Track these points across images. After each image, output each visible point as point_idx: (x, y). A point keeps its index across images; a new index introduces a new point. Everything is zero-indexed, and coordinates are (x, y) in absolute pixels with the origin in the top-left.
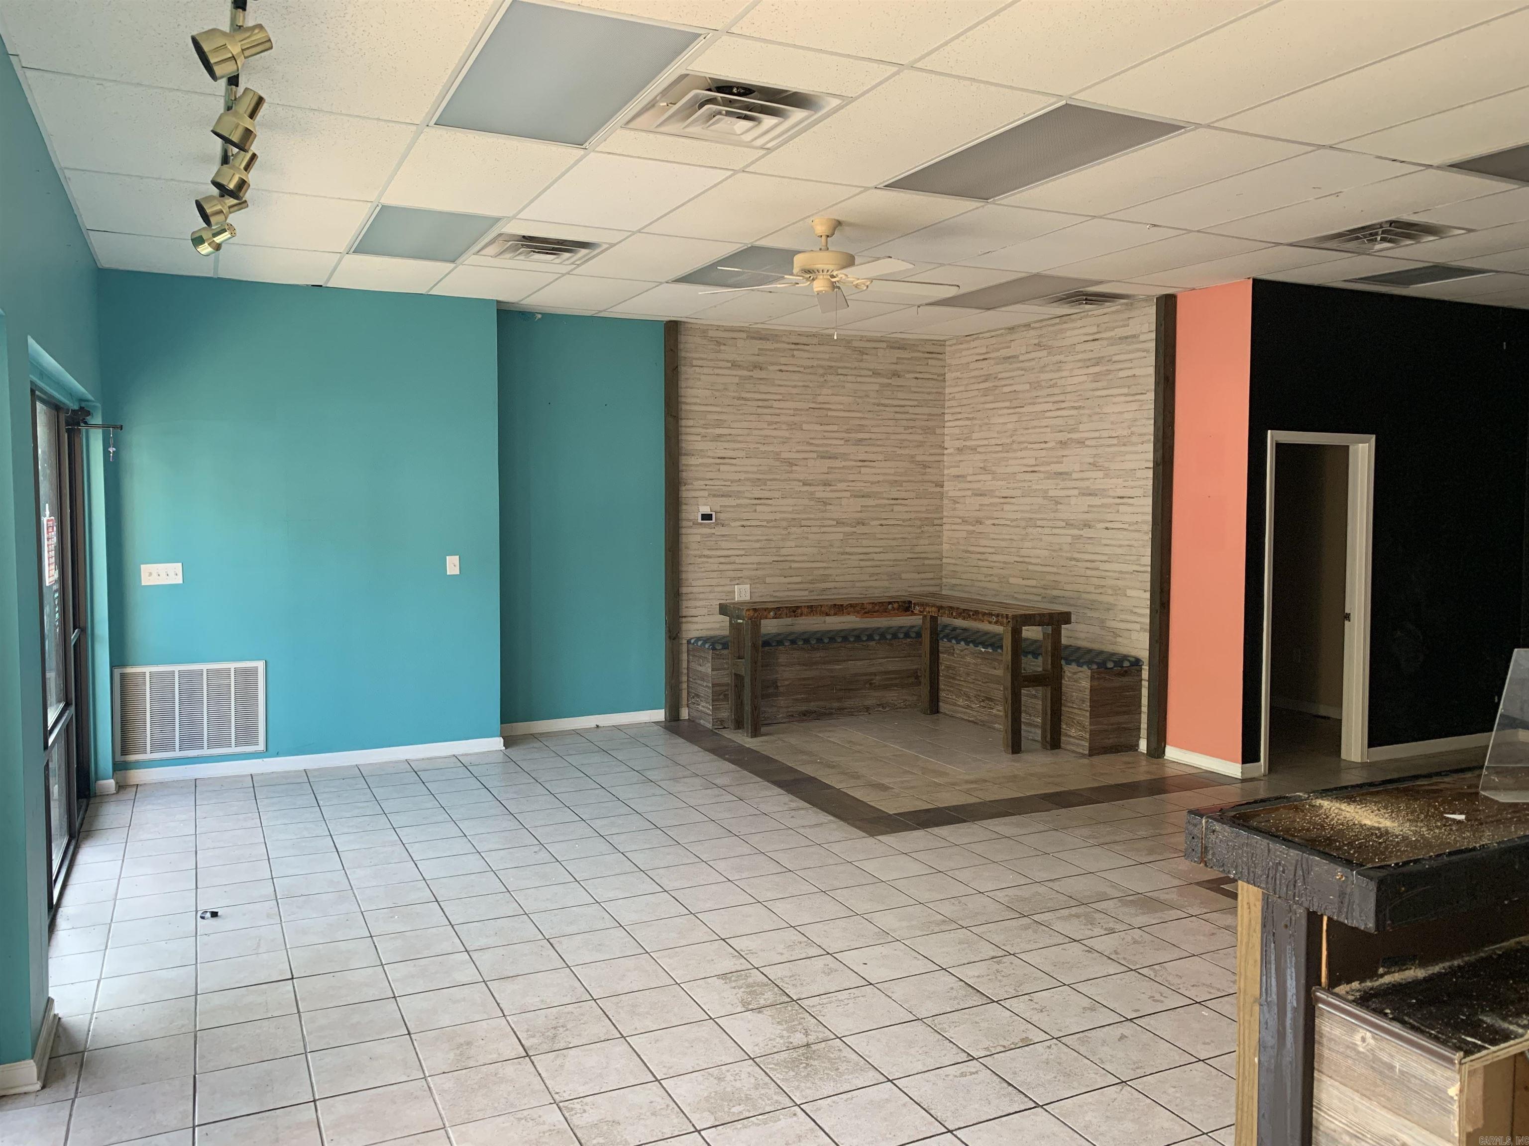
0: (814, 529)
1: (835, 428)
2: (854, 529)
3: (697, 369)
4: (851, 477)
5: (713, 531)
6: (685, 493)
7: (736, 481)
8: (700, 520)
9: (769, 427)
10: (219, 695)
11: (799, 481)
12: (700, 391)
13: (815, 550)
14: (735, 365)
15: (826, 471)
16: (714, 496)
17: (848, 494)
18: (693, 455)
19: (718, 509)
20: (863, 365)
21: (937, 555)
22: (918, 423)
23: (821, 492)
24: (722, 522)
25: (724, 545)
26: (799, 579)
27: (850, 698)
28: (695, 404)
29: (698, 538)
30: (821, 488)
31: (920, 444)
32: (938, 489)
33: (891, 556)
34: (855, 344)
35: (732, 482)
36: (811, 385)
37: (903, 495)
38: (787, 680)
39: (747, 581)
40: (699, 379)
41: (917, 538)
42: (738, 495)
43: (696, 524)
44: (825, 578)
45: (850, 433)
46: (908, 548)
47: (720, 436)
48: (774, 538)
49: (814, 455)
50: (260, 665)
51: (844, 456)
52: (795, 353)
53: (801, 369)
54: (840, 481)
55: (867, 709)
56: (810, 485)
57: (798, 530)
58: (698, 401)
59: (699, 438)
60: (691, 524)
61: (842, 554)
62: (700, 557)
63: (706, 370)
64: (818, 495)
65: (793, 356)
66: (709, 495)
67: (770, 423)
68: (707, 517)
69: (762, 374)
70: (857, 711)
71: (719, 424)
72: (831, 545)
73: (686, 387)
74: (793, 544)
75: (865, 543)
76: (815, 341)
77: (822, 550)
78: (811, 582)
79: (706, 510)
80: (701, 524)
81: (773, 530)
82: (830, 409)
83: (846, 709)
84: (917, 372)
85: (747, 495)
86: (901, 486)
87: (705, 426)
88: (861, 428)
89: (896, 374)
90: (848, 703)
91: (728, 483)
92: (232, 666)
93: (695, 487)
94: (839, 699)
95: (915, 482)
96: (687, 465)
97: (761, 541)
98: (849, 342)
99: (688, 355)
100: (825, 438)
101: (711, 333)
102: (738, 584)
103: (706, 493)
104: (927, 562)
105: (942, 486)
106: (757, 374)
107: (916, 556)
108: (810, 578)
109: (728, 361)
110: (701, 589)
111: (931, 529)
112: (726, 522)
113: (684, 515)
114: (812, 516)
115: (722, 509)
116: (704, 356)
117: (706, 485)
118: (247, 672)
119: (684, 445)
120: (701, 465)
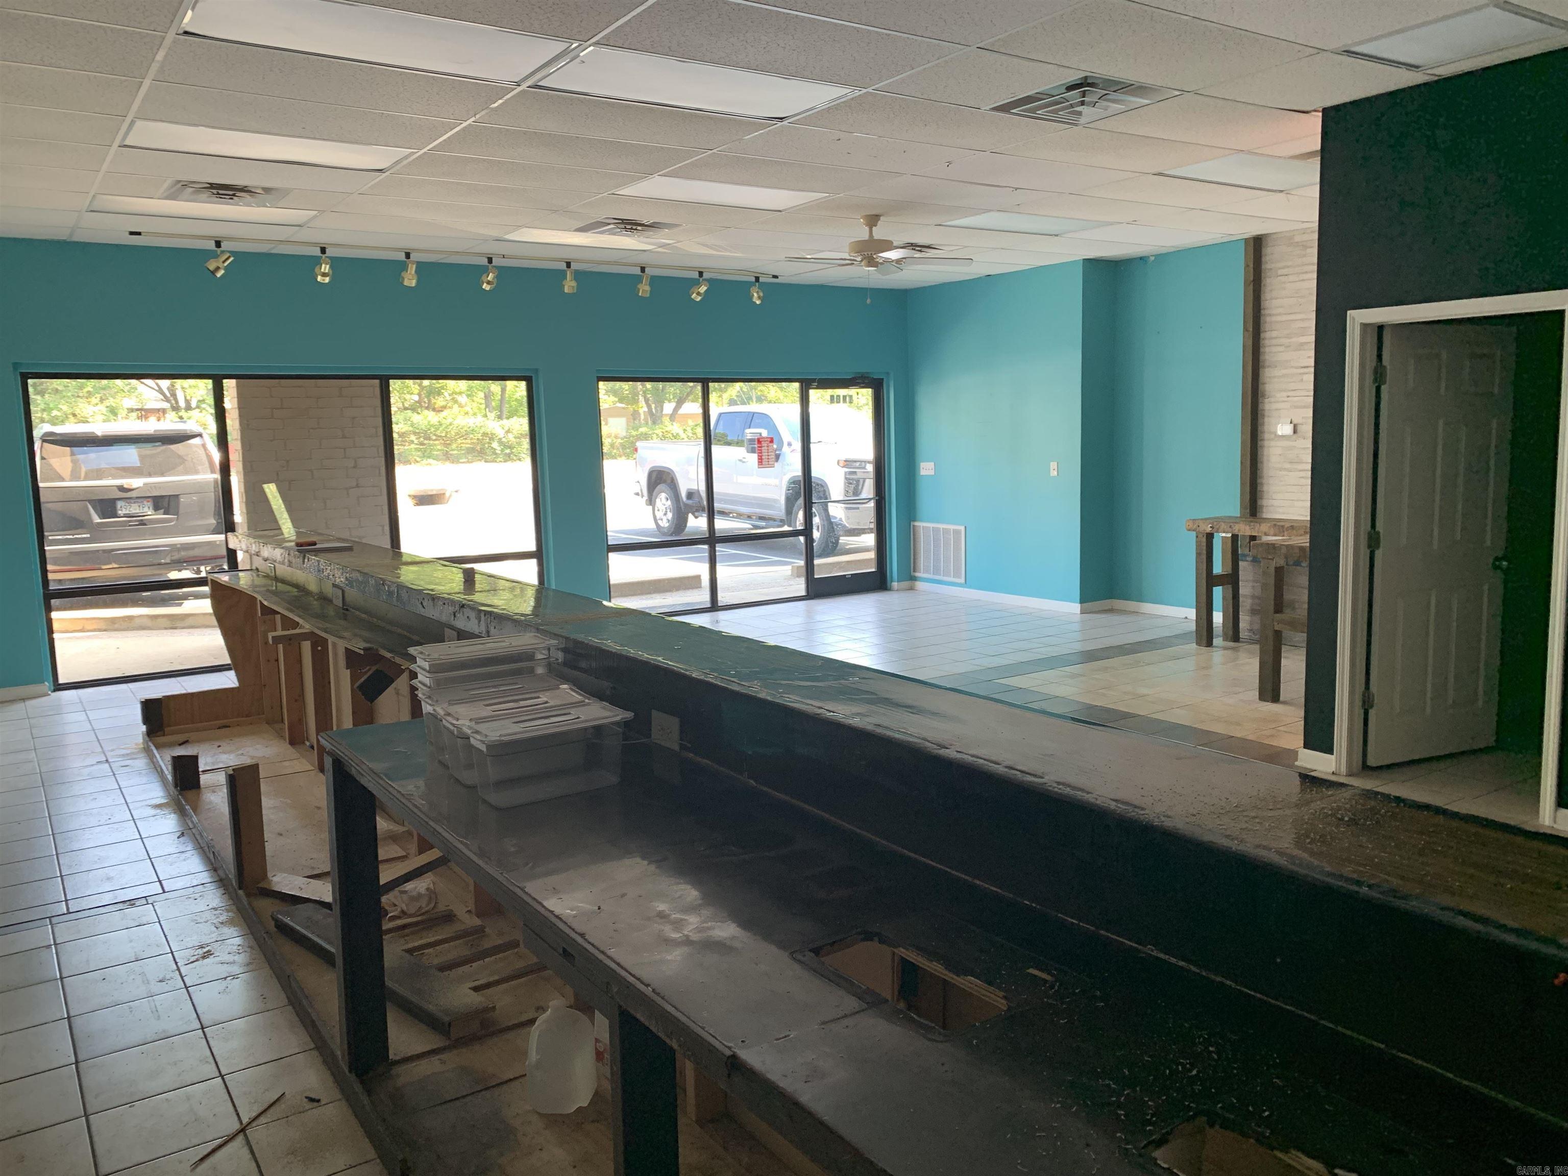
3: (1283, 279)
5: (1294, 444)
6: (1268, 406)
10: (947, 545)
12: (1286, 300)
16: (1296, 407)
18: (1276, 367)
19: (1299, 421)
24: (1304, 434)
28: (1280, 314)
29: (1280, 451)
40: (1284, 288)
43: (1277, 436)
50: (962, 528)
58: (1281, 310)
59: (1282, 349)
60: (1273, 436)
62: (1281, 469)
63: (1291, 278)
66: (1291, 406)
73: (1271, 299)
80: (1282, 436)
87: (1288, 336)
92: (952, 527)
93: (1277, 399)
96: (1270, 377)
99: (1273, 266)
101: (1298, 238)
103: (1287, 405)
110: (1282, 502)
113: (1266, 428)
115: (1304, 420)
116: (1290, 263)
117: (1288, 397)
118: (957, 532)
119: (1267, 357)
120: (1284, 376)
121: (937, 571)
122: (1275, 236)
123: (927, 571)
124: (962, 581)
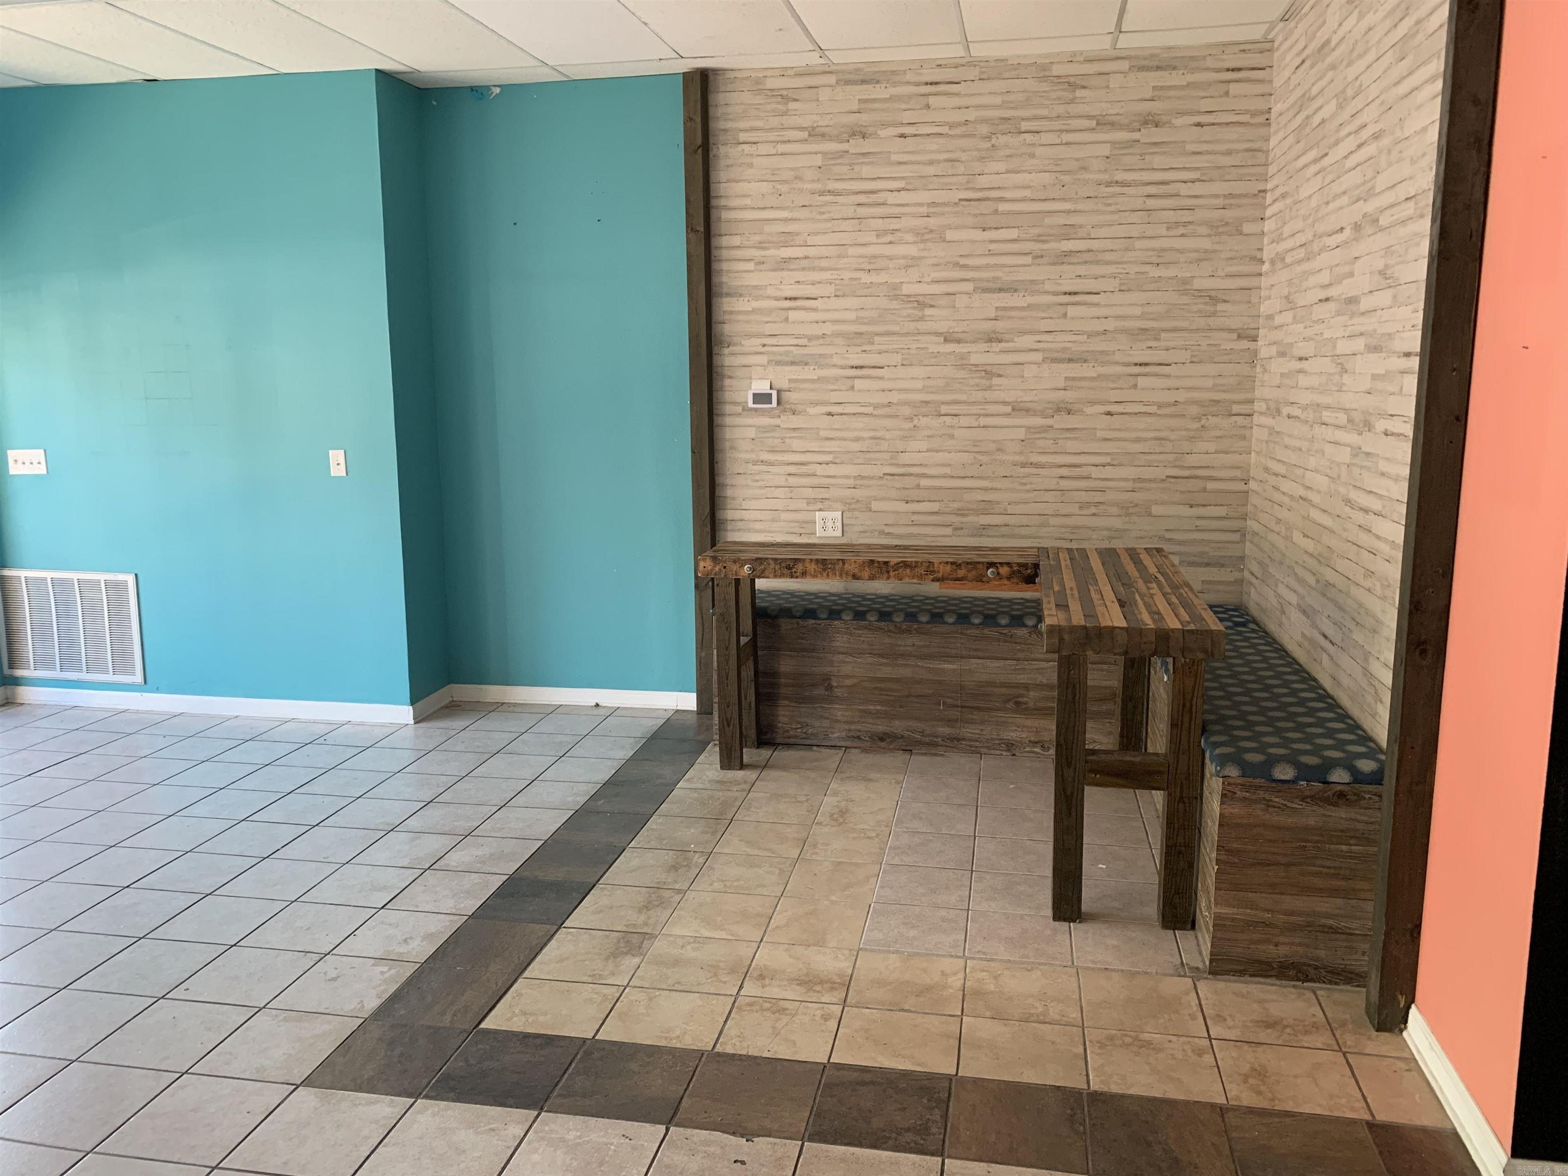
0: (964, 421)
1: (1013, 234)
2: (1049, 422)
3: (747, 149)
4: (1044, 325)
5: (777, 421)
6: (728, 359)
7: (818, 338)
8: (751, 404)
9: (880, 241)
10: (92, 611)
11: (937, 334)
12: (753, 185)
13: (966, 458)
14: (815, 134)
15: (993, 315)
16: (778, 363)
17: (1038, 357)
18: (741, 295)
19: (785, 385)
20: (1073, 109)
21: (1238, 473)
22: (1199, 215)
23: (979, 355)
24: (793, 407)
25: (796, 444)
26: (935, 507)
27: (972, 722)
28: (744, 208)
29: (751, 433)
30: (984, 346)
31: (1204, 256)
32: (1245, 344)
33: (1129, 472)
34: (1056, 70)
35: (809, 340)
36: (964, 157)
37: (1162, 356)
38: (847, 677)
39: (839, 506)
40: (751, 165)
41: (1191, 439)
42: (819, 361)
43: (746, 409)
44: (986, 508)
45: (1044, 242)
46: (1171, 457)
47: (787, 260)
48: (888, 435)
49: (969, 287)
50: (131, 579)
51: (1031, 287)
52: (931, 100)
53: (945, 130)
54: (1023, 333)
55: (1010, 746)
56: (959, 341)
57: (935, 422)
58: (748, 202)
59: (751, 266)
60: (739, 409)
61: (1023, 465)
62: (755, 463)
63: (763, 149)
64: (974, 360)
65: (928, 107)
66: (769, 362)
67: (880, 234)
68: (761, 398)
69: (867, 146)
70: (988, 748)
71: (787, 239)
72: (999, 450)
73: (728, 181)
74: (924, 446)
75: (1071, 446)
76: (973, 73)
77: (980, 457)
78: (959, 513)
79: (762, 386)
80: (752, 409)
81: (888, 423)
82: (1002, 199)
83: (964, 739)
84: (1200, 113)
85: (836, 360)
86: (1157, 339)
87: (761, 246)
88: (1068, 232)
89: (1151, 121)
90: (969, 731)
91: (804, 341)
92: (102, 577)
93: (746, 350)
94: (950, 722)
95: (1191, 331)
96: (731, 313)
97: (863, 439)
98: (1044, 68)
99: (729, 125)
100: (991, 254)
101: (770, 84)
102: (820, 510)
103: (763, 359)
104: (1210, 485)
105: (1254, 339)
106: (856, 146)
107: (1187, 473)
108: (956, 505)
109: (802, 129)
110: (758, 515)
111: (1226, 423)
112: (800, 408)
113: (728, 396)
114: (963, 397)
115: (792, 385)
116: (760, 124)
117: (764, 345)
118: (116, 588)
119: (724, 279)
120: (754, 311)
121: (69, 661)
122: (732, 75)
123: (44, 662)
124: (138, 678)
